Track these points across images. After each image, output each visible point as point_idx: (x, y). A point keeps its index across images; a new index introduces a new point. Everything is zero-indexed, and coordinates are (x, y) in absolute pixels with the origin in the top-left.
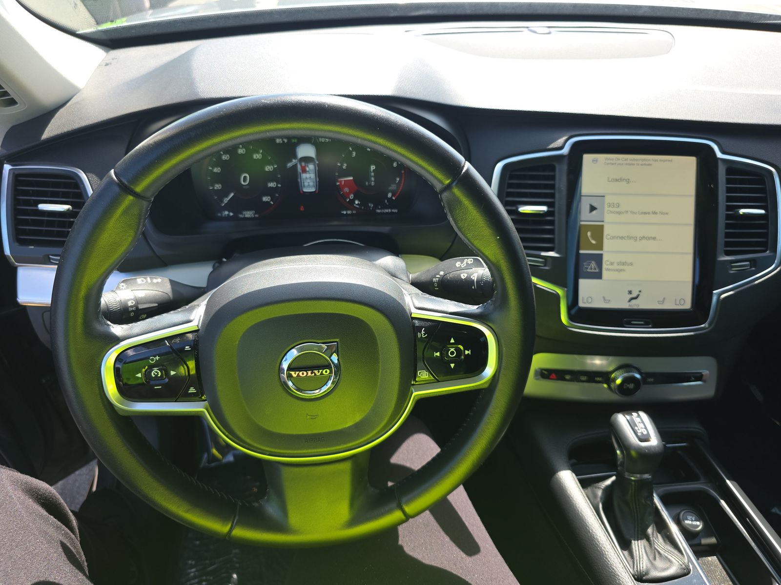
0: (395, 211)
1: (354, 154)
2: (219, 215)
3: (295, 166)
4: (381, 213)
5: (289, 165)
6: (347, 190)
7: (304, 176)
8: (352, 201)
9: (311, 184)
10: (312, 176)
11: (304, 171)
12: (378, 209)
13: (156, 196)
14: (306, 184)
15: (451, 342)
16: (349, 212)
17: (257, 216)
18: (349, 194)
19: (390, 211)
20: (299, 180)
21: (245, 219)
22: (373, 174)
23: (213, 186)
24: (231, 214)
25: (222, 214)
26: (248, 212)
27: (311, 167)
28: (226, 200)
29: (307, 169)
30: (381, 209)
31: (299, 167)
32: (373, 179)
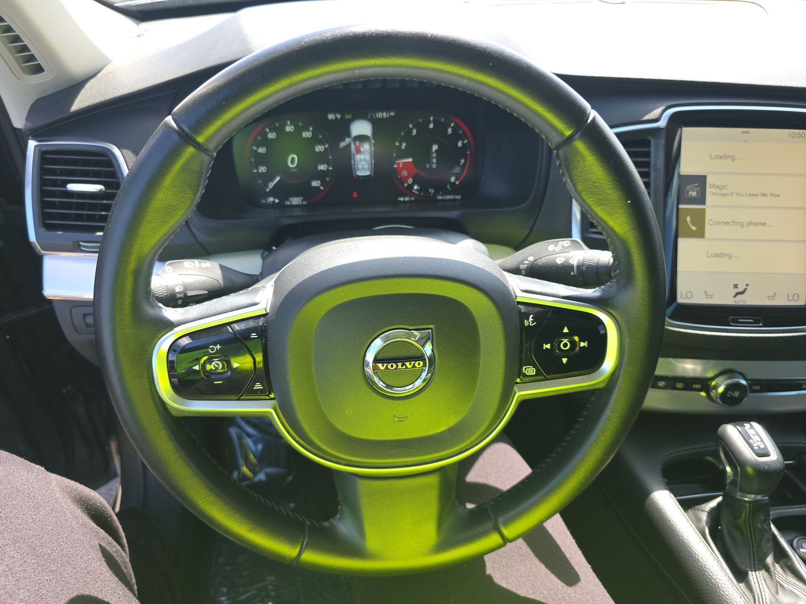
0: (458, 197)
1: (415, 132)
2: (264, 201)
3: (349, 146)
4: (442, 200)
5: (342, 144)
6: (405, 173)
7: (358, 157)
8: (411, 187)
9: (366, 166)
10: (368, 157)
11: (358, 151)
12: (440, 195)
13: (219, 151)
14: (360, 166)
15: (564, 331)
16: (407, 199)
17: (305, 203)
18: (407, 178)
19: (452, 197)
20: (353, 162)
21: (292, 206)
22: (434, 155)
23: (257, 168)
24: (277, 201)
25: (266, 200)
26: (296, 199)
27: (366, 147)
28: (271, 185)
29: (362, 149)
30: (443, 195)
31: (353, 147)
32: (434, 161)
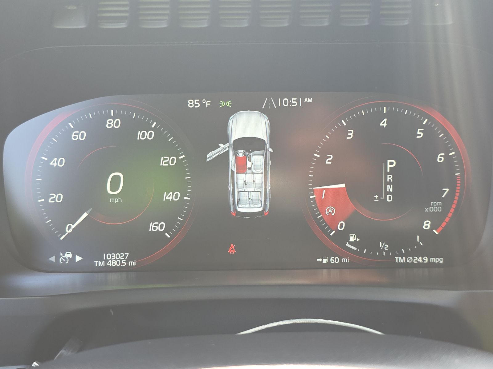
0: (439, 260)
1: (351, 133)
2: (53, 259)
3: (225, 155)
4: (405, 265)
5: (212, 155)
6: (331, 210)
7: (240, 178)
8: (343, 237)
9: (256, 196)
10: (259, 179)
11: (242, 168)
12: (402, 255)
14: (244, 196)
16: (334, 260)
17: (133, 263)
18: (336, 219)
19: (426, 259)
20: (230, 188)
21: (108, 270)
22: (390, 178)
23: (47, 197)
24: (78, 258)
25: (58, 258)
26: (115, 256)
27: (258, 159)
28: (70, 228)
29: (249, 164)
30: (406, 255)
31: (232, 159)
32: (390, 188)
